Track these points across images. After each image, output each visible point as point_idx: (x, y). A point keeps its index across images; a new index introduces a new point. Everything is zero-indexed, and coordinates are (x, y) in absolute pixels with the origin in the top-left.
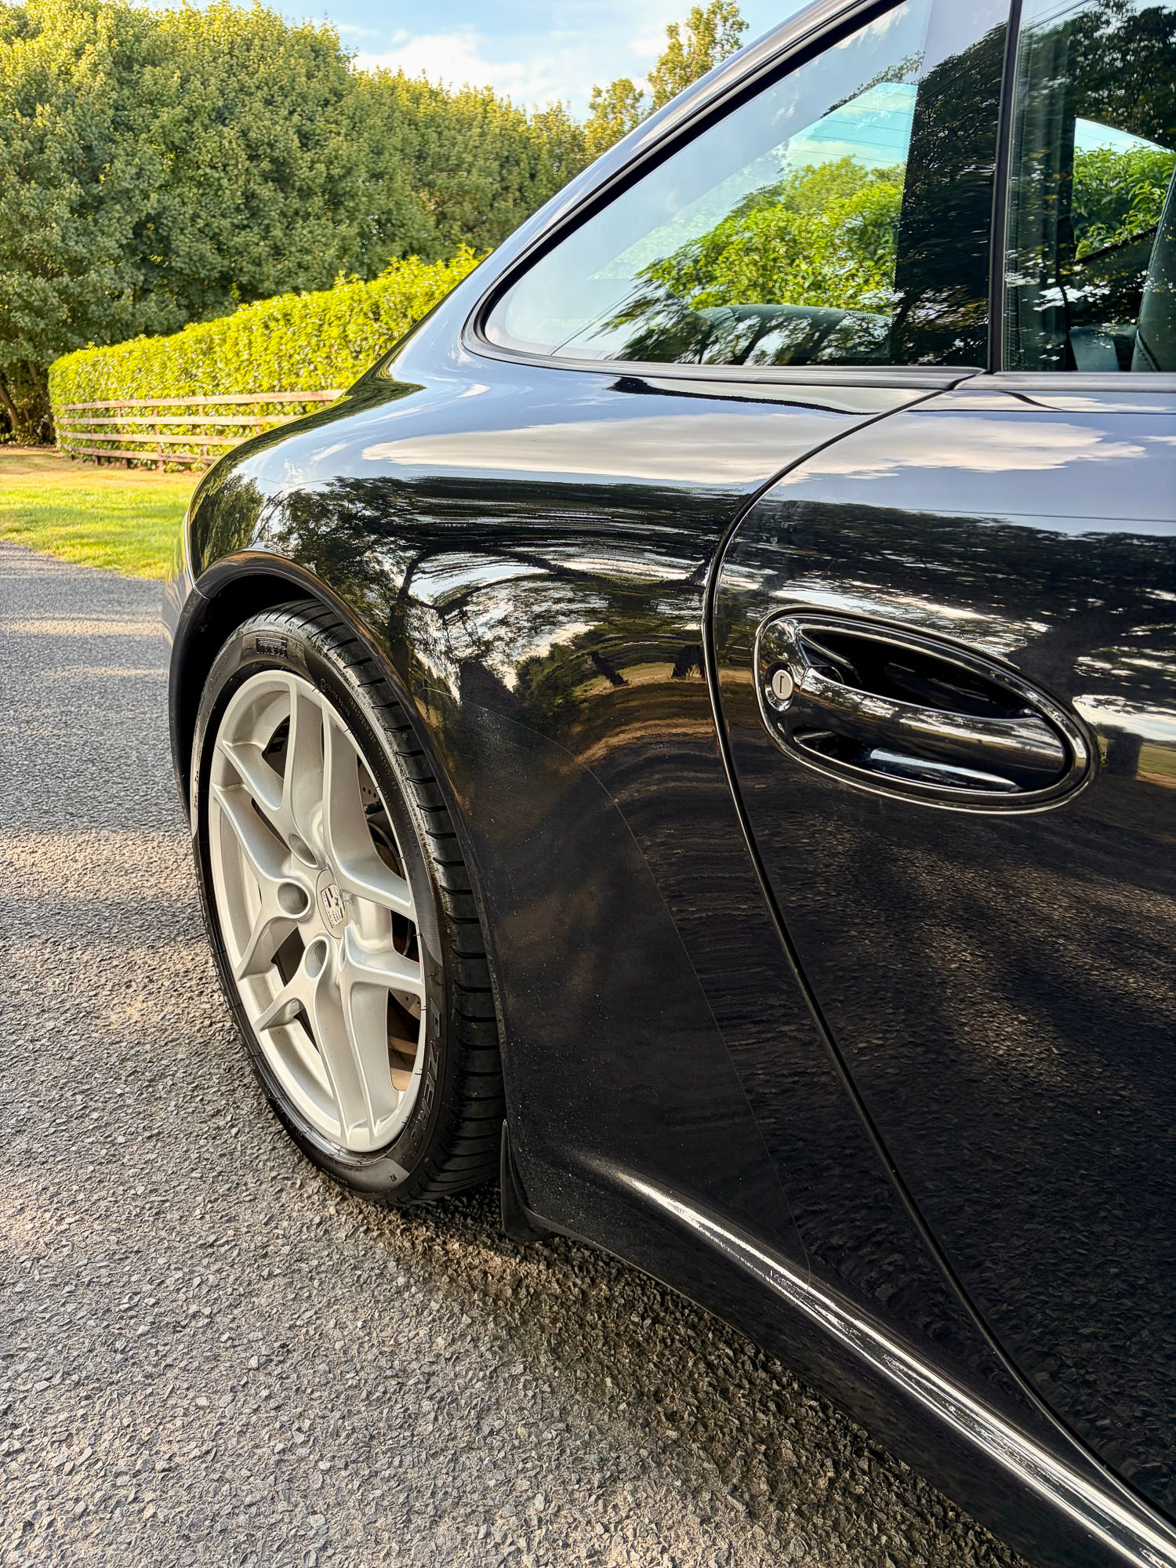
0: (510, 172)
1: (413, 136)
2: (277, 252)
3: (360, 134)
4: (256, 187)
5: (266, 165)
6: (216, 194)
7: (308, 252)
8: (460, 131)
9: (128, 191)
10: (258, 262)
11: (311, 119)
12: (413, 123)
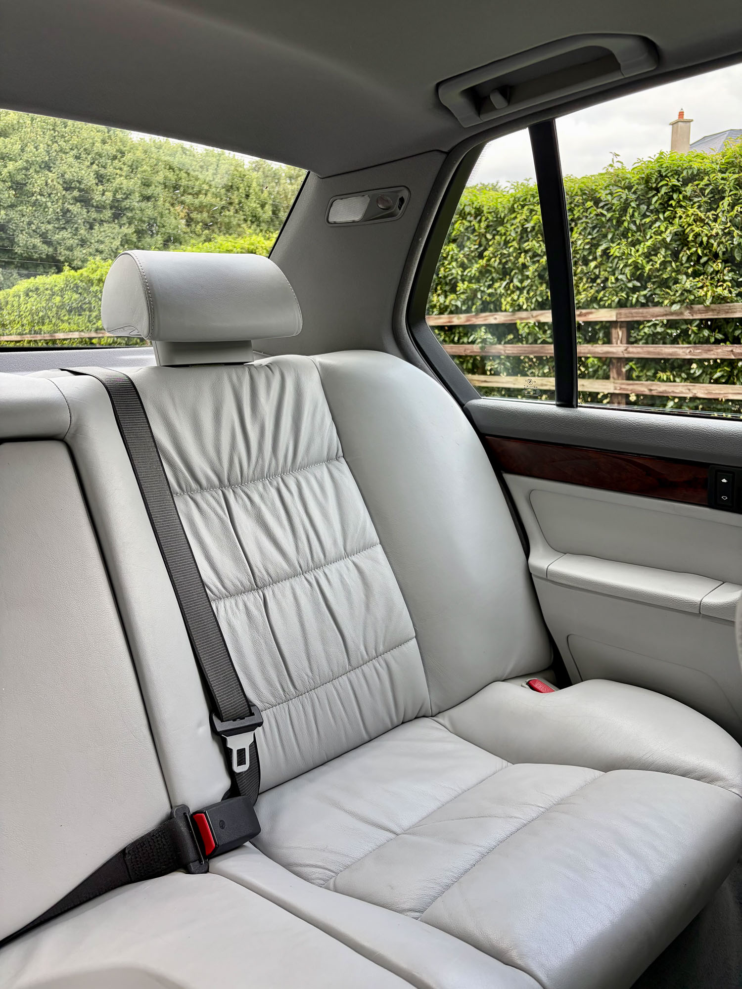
0: (233, 194)
1: (170, 175)
2: (83, 243)
3: (136, 175)
4: (69, 206)
5: (76, 193)
6: (44, 210)
7: (102, 242)
8: (201, 172)
10: (70, 249)
11: (105, 167)
12: (171, 168)
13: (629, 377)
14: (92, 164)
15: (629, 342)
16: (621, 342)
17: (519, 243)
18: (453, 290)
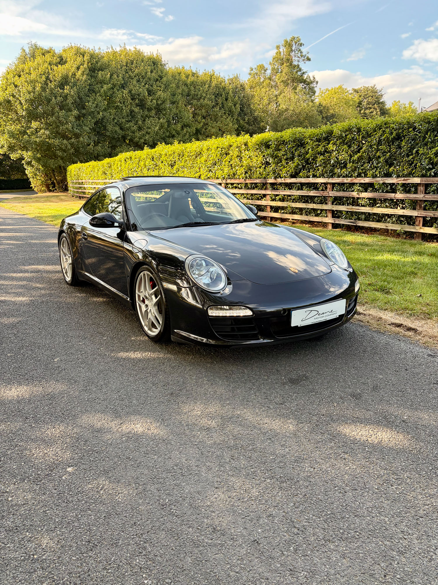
0: (219, 99)
1: (186, 89)
2: (140, 129)
3: (168, 89)
4: (133, 109)
5: (137, 101)
6: (121, 111)
9: (93, 112)
11: (152, 86)
12: (186, 85)
13: (425, 209)
14: (145, 84)
15: (426, 193)
16: (422, 193)
17: (377, 146)
18: (345, 166)
